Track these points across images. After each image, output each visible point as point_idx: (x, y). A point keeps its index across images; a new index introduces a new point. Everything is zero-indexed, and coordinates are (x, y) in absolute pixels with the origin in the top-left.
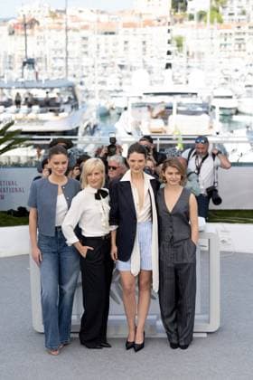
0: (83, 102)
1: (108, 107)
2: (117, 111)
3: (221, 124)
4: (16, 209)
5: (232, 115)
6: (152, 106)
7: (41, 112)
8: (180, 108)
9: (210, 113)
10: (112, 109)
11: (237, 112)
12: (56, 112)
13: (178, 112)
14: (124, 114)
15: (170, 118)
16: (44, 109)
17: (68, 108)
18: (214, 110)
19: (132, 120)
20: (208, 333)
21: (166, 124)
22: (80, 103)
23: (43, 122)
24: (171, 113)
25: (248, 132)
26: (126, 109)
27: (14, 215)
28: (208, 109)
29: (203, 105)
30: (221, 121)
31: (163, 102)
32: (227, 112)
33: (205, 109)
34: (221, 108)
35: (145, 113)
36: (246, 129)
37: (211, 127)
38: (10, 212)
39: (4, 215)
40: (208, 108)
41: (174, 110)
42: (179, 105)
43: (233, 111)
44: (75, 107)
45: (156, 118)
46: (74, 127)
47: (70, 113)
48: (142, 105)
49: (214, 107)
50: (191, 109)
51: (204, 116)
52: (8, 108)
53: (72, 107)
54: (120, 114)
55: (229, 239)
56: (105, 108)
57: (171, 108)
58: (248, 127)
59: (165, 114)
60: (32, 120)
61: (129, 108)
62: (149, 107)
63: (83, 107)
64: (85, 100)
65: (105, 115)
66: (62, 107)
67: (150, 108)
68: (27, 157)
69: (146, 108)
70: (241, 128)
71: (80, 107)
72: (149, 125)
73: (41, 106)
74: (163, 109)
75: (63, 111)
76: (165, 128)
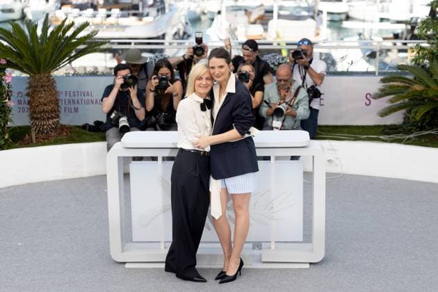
0: (170, 5)
1: (198, 11)
2: (209, 16)
3: (329, 31)
4: (92, 123)
5: (341, 21)
6: (249, 10)
7: (123, 16)
8: (282, 13)
9: (316, 18)
10: (204, 13)
11: (348, 18)
12: (140, 16)
13: (280, 16)
14: (217, 18)
15: (271, 23)
16: (125, 12)
17: (153, 11)
18: (321, 15)
19: (226, 25)
20: (310, 263)
21: (266, 30)
22: (167, 6)
23: (124, 27)
24: (272, 18)
25: (360, 39)
26: (219, 13)
27: (90, 130)
28: (314, 14)
29: (308, 9)
30: (329, 26)
31: (262, 5)
32: (336, 18)
33: (311, 14)
34: (329, 13)
35: (242, 18)
36: (358, 37)
37: (318, 34)
38: (84, 127)
39: (77, 129)
40: (314, 12)
41: (275, 14)
42: (281, 8)
43: (343, 17)
44: (162, 10)
45: (254, 23)
46: (160, 34)
47: (155, 17)
48: (238, 9)
49: (322, 12)
50: (295, 13)
51: (310, 21)
52: (84, 12)
53: (158, 11)
54: (213, 20)
55: (337, 158)
56: (195, 13)
57: (272, 12)
58: (360, 35)
59: (265, 18)
60: (112, 25)
61: (223, 12)
62: (246, 10)
63: (170, 10)
64: (173, 2)
65: (195, 20)
66: (147, 10)
67: (247, 12)
68: (106, 68)
69: (243, 12)
70: (352, 36)
71: (167, 11)
72: (246, 32)
73: (122, 9)
74: (262, 13)
75: (147, 15)
76: (264, 34)
